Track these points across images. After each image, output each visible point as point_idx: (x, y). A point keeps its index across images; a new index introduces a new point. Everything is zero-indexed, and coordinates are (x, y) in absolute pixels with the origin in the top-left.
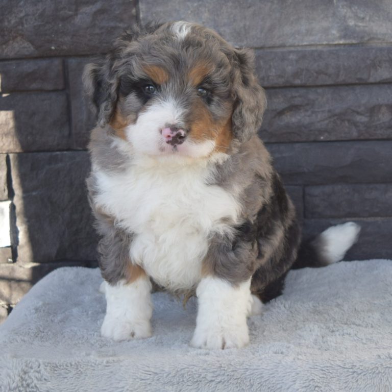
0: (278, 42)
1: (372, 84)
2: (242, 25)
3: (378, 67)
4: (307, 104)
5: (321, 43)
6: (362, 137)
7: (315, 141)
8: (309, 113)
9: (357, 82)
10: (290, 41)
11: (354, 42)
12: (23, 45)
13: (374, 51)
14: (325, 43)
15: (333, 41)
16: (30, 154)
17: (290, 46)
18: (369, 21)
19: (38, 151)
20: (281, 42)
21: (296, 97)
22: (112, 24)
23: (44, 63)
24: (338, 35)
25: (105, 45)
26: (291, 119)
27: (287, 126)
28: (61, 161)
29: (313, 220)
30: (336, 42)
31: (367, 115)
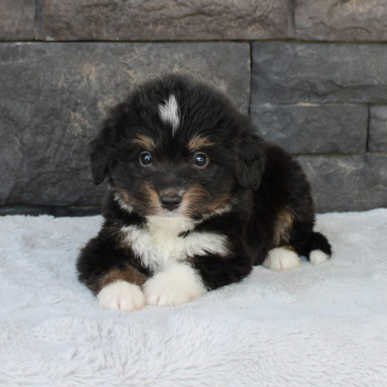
27: (353, 18)
28: (23, 55)
29: (377, 154)
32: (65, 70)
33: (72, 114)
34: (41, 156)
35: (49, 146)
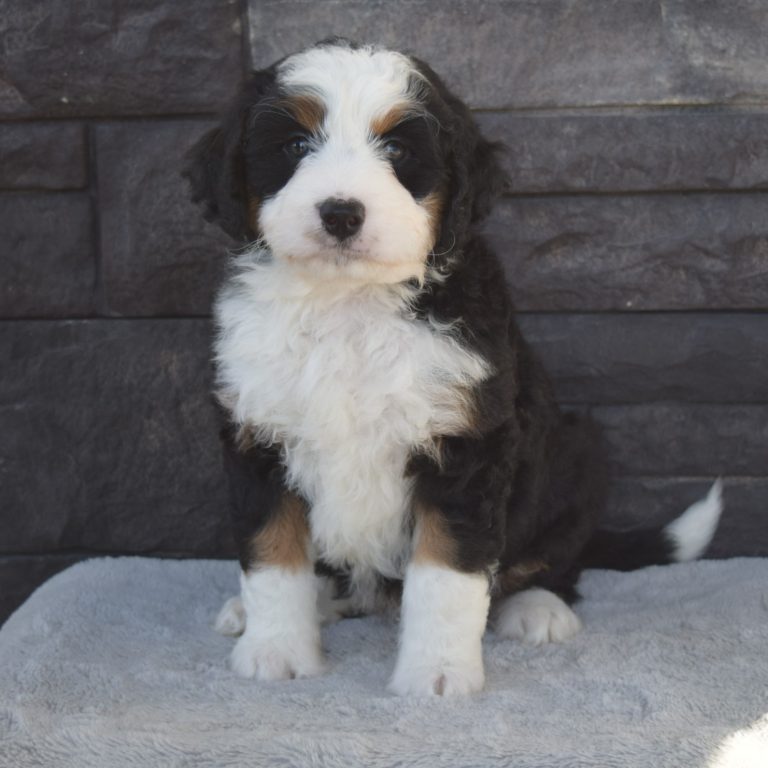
0: (539, 96)
1: (739, 191)
2: (464, 60)
3: (752, 156)
5: (630, 102)
6: (714, 305)
7: (616, 311)
8: (603, 250)
9: (707, 185)
10: (567, 96)
11: (703, 100)
12: (2, 93)
13: (744, 121)
14: (640, 102)
15: (658, 98)
16: (12, 324)
17: (567, 107)
18: (736, 56)
19: (28, 318)
20: (547, 98)
21: (575, 215)
22: (189, 52)
23: (44, 132)
24: (668, 85)
25: (173, 96)
27: (556, 277)
28: (77, 339)
30: (664, 101)
31: (726, 257)
32: (134, 359)
33: (146, 421)
35: (115, 466)
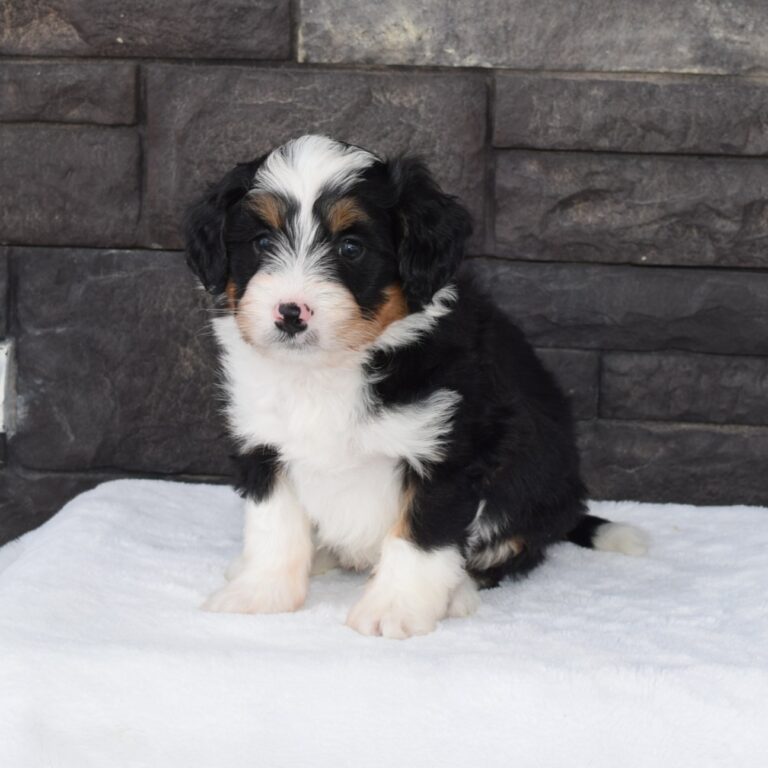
0: (570, 61)
1: (749, 157)
2: (500, 22)
3: (765, 126)
4: (620, 190)
5: (655, 70)
6: (723, 263)
7: (632, 264)
8: (622, 207)
9: (721, 151)
10: (595, 61)
11: (721, 71)
12: (59, 31)
13: (758, 93)
14: (663, 70)
15: (681, 68)
16: (57, 251)
17: (593, 71)
18: (754, 32)
19: (73, 246)
20: (575, 62)
21: (597, 173)
23: (97, 70)
24: (690, 56)
25: (224, 41)
26: (587, 217)
27: (577, 230)
28: (119, 268)
29: (614, 423)
30: (685, 71)
31: (737, 218)
32: (173, 290)
33: (181, 349)
34: (139, 405)
35: (150, 391)
